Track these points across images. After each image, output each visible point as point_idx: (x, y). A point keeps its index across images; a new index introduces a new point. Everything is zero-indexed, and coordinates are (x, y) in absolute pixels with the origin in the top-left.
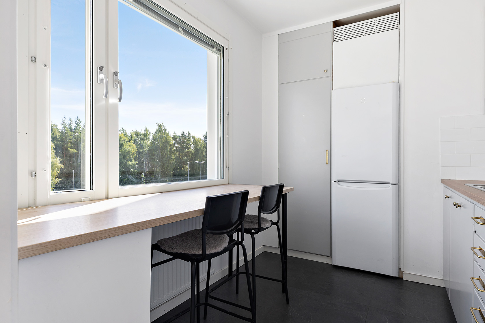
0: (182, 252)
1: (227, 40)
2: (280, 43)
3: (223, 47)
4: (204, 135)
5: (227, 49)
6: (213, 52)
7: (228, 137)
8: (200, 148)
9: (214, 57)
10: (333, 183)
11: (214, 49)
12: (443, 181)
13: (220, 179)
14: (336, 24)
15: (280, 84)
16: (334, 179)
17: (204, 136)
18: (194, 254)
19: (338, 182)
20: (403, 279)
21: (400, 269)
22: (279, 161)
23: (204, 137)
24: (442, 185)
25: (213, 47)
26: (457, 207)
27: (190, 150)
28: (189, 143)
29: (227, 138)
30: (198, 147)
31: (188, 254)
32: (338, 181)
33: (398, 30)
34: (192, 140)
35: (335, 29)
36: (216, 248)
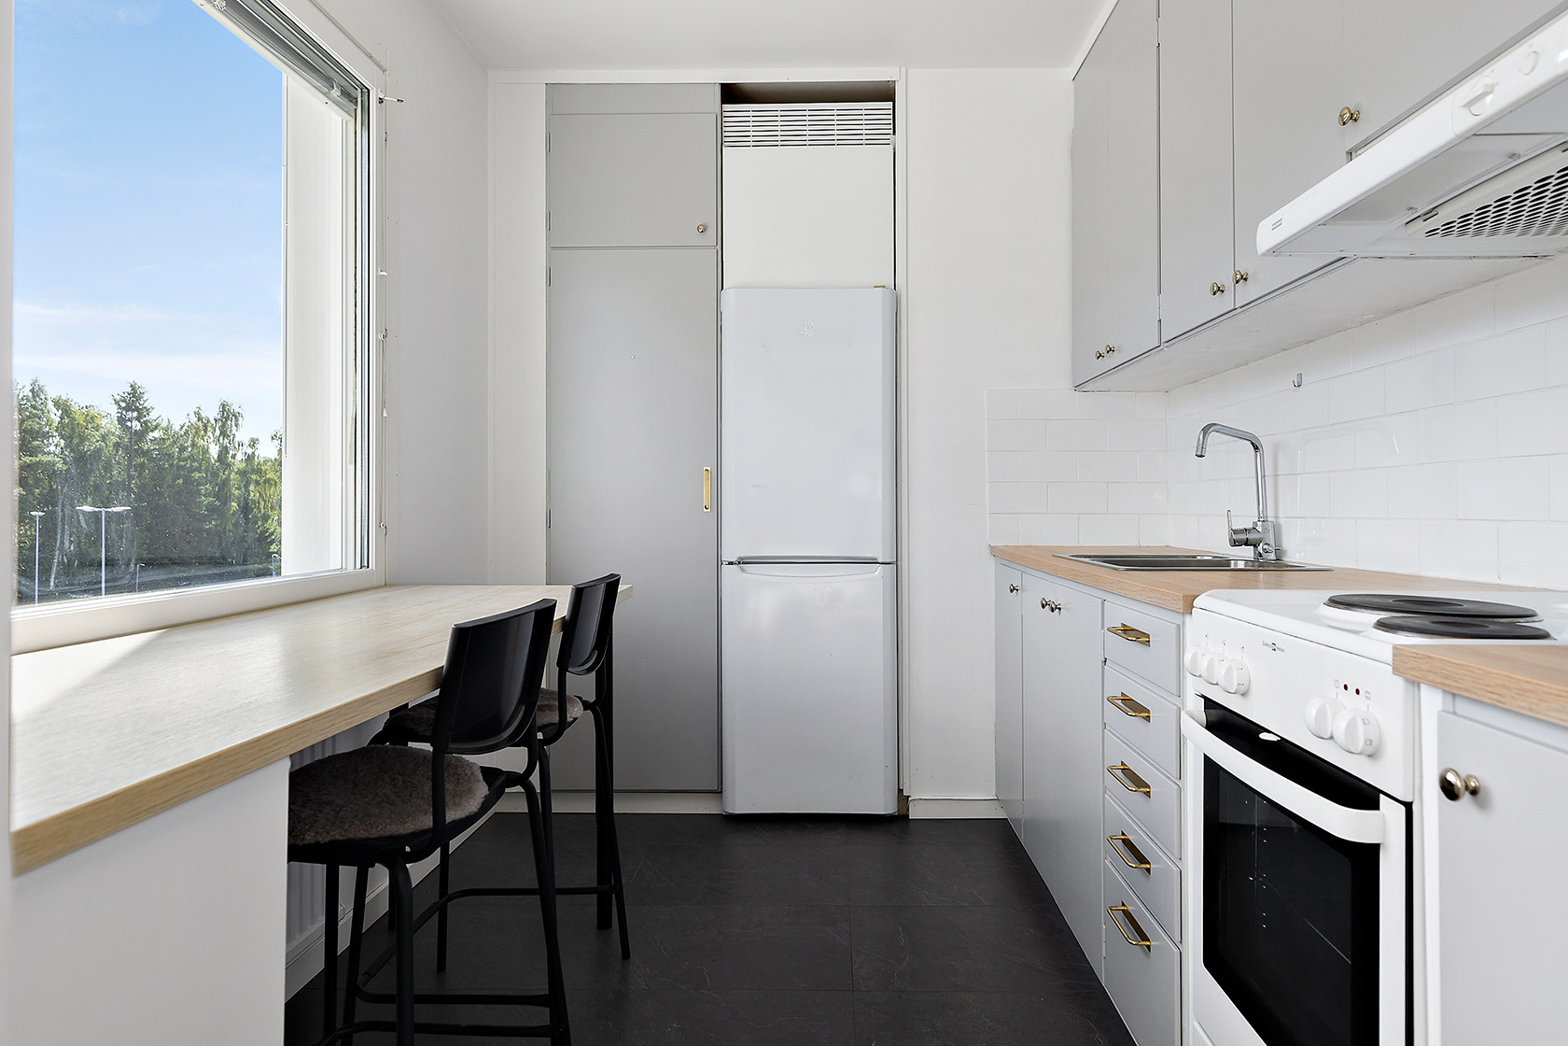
0: (341, 838)
1: (379, 66)
2: (551, 115)
3: (369, 90)
4: (118, 398)
5: (381, 101)
6: (330, 102)
7: (385, 415)
8: (98, 451)
9: (332, 120)
10: (726, 569)
11: (336, 93)
12: (995, 552)
13: (351, 568)
14: (732, 94)
15: (552, 248)
16: (726, 557)
17: (117, 403)
18: (388, 834)
19: (739, 563)
20: (908, 816)
21: (900, 791)
22: (548, 501)
23: (120, 407)
24: (991, 562)
25: (329, 81)
26: (1053, 611)
27: (45, 459)
28: (36, 428)
29: (381, 419)
30: (88, 447)
31: (363, 840)
32: (741, 562)
33: (891, 147)
34: (55, 416)
35: (727, 107)
36: (459, 805)
